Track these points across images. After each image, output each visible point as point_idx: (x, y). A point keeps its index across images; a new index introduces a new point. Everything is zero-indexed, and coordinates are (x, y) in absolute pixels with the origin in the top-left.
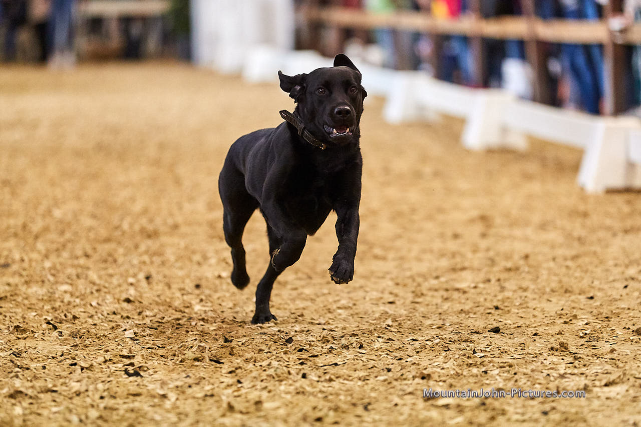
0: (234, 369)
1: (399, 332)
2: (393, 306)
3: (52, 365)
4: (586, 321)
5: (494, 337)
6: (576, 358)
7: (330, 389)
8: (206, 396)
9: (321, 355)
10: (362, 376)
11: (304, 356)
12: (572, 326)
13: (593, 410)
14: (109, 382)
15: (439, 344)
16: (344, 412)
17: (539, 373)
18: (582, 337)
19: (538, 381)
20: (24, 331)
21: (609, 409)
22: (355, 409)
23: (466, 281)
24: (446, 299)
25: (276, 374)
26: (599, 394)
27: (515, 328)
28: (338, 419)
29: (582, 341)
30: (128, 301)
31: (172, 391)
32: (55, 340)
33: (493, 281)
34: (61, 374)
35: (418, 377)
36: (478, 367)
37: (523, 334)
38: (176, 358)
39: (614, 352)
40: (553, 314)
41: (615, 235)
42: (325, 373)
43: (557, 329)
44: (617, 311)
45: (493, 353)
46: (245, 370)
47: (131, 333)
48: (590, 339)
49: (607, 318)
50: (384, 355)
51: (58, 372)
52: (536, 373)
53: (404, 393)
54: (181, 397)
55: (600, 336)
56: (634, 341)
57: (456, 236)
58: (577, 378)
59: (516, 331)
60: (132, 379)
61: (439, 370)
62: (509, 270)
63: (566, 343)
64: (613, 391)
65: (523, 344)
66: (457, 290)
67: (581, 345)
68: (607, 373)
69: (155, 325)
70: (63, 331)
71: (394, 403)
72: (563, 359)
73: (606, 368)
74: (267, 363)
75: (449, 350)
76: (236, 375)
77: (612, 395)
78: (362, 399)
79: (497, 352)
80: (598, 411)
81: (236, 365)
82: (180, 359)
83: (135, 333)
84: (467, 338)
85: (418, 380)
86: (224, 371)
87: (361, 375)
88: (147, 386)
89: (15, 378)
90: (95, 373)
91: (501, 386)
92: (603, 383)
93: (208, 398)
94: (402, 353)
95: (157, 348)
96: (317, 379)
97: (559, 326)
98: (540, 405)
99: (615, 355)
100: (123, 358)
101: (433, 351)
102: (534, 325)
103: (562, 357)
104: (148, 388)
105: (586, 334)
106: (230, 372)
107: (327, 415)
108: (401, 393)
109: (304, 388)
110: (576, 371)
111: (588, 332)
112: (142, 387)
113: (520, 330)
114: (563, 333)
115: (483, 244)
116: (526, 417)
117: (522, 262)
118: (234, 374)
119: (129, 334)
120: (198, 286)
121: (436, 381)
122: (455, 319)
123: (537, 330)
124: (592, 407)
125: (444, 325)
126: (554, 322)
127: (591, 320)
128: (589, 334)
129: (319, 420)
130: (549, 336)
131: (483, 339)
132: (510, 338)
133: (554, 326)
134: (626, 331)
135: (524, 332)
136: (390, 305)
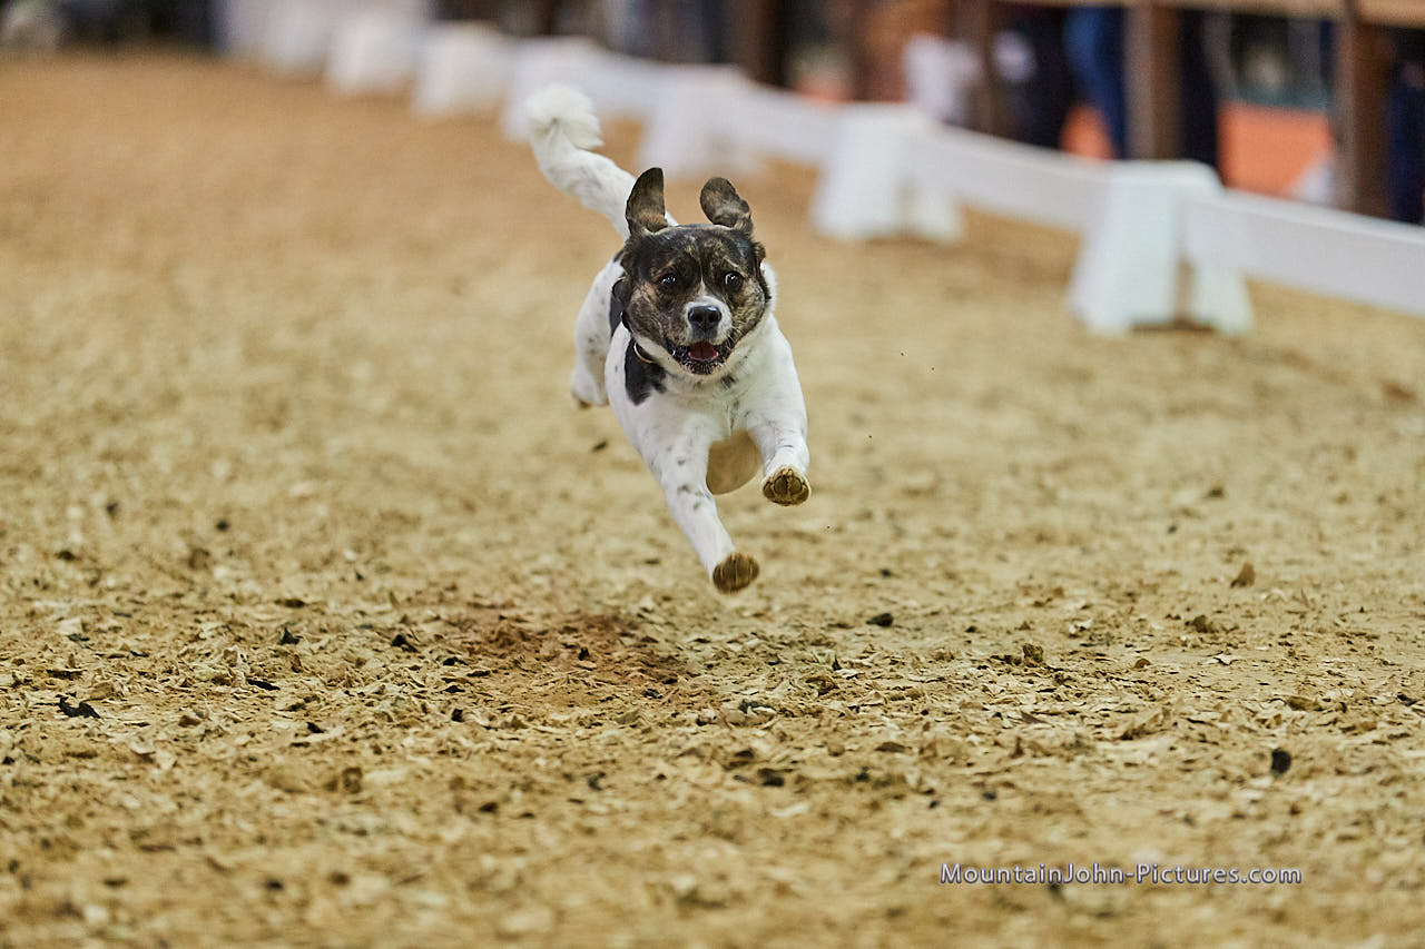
0: (301, 701)
1: (668, 623)
2: (655, 569)
4: (1083, 603)
5: (879, 636)
6: (1059, 680)
7: (515, 743)
9: (495, 672)
10: (586, 718)
11: (458, 675)
12: (1052, 614)
13: (1096, 790)
14: (22, 728)
15: (758, 651)
16: (544, 792)
17: (979, 711)
18: (1073, 636)
19: (974, 728)
21: (1132, 786)
22: (570, 787)
23: (819, 515)
25: (396, 712)
26: (1111, 756)
27: (926, 616)
28: (532, 808)
29: (1075, 644)
30: (67, 556)
31: (165, 747)
33: (879, 515)
36: (843, 699)
37: (944, 628)
38: (172, 677)
39: (1146, 667)
40: (1011, 586)
41: (1148, 417)
42: (504, 710)
43: (1018, 619)
44: (1153, 580)
45: (877, 670)
46: (327, 704)
47: (73, 625)
48: (1092, 640)
49: (1130, 595)
50: (635, 672)
52: (971, 711)
53: (679, 752)
54: (184, 761)
55: (1115, 633)
56: (1189, 645)
58: (1062, 722)
59: (927, 624)
60: (74, 721)
62: (914, 493)
63: (1039, 648)
64: (1139, 750)
66: (799, 535)
67: (1072, 653)
68: (1127, 712)
69: (129, 608)
71: (655, 773)
72: (1031, 682)
73: (1126, 700)
74: (376, 689)
75: (779, 662)
76: (307, 715)
77: (1139, 757)
78: (585, 765)
79: (885, 668)
80: (1108, 792)
81: (306, 692)
82: (183, 680)
83: (81, 625)
84: (819, 637)
86: (280, 705)
87: (583, 715)
88: (108, 737)
91: (893, 736)
92: (1120, 731)
94: (675, 669)
95: (131, 656)
96: (486, 722)
97: (1024, 610)
98: (978, 779)
99: (1145, 676)
100: (55, 676)
101: (743, 664)
102: (967, 611)
103: (1028, 678)
104: (110, 741)
105: (1082, 629)
106: (294, 708)
107: (507, 799)
108: (671, 752)
109: (456, 742)
110: (1059, 707)
111: (1086, 624)
112: (96, 739)
113: (936, 620)
114: (1031, 626)
115: (857, 438)
118: (301, 712)
119: (69, 626)
120: (222, 526)
122: (794, 598)
123: (974, 621)
124: (1094, 784)
125: (768, 609)
126: (1013, 604)
127: (1094, 600)
128: (1089, 630)
129: (490, 808)
130: (1002, 634)
131: (855, 639)
132: (915, 638)
133: (1012, 611)
134: (1172, 623)
135: (946, 625)
136: (649, 568)
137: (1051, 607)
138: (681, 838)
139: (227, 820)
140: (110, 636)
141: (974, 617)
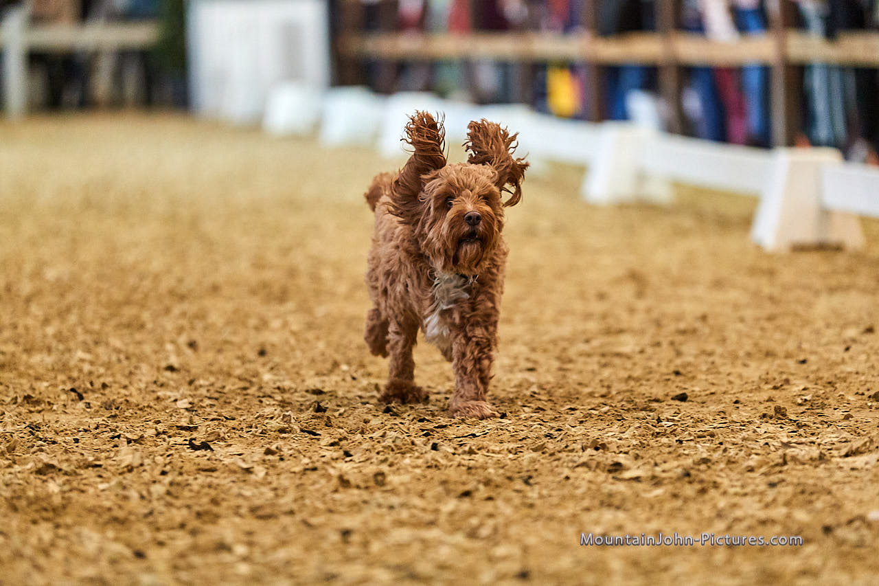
0: (337, 440)
1: (550, 400)
2: (534, 374)
3: (86, 439)
4: (802, 387)
5: (681, 405)
6: (799, 426)
7: (472, 462)
8: (306, 469)
9: (450, 425)
10: (512, 449)
11: (428, 427)
12: (784, 393)
13: (836, 482)
14: (168, 456)
15: (609, 413)
16: (497, 486)
17: (754, 442)
18: (800, 405)
19: (753, 451)
20: (38, 402)
21: (859, 480)
22: (512, 484)
23: (628, 344)
24: (605, 365)
25: (396, 446)
26: (841, 465)
27: (707, 395)
28: (493, 494)
29: (803, 409)
30: (171, 368)
31: (258, 465)
32: (82, 413)
33: (665, 345)
34: (101, 447)
35: (589, 447)
36: (668, 437)
37: (720, 402)
38: (253, 430)
39: (850, 419)
40: (756, 379)
41: (817, 293)
42: (461, 445)
43: (765, 396)
44: (843, 375)
45: (684, 422)
46: (353, 442)
47: (185, 403)
48: (815, 406)
49: (830, 383)
50: (536, 425)
51: (97, 445)
52: (750, 442)
53: (575, 465)
54: (271, 472)
55: (826, 402)
56: (873, 408)
57: (601, 296)
58: (807, 448)
59: (709, 399)
60: (198, 453)
61: (615, 439)
62: (683, 332)
63: (784, 408)
64: (859, 461)
65: (723, 412)
66: (619, 355)
67: (802, 413)
68: (845, 442)
69: (216, 395)
70: (91, 402)
71: (563, 476)
72: (781, 427)
73: (844, 436)
74: (381, 434)
75: (623, 419)
76: (341, 449)
77: (859, 465)
78: (519, 472)
79: (690, 422)
80: (844, 483)
81: (339, 436)
82: (260, 431)
83: (190, 403)
84: (645, 406)
85: (590, 451)
86: (323, 443)
87: (510, 448)
88: (221, 461)
89: (39, 453)
90: (148, 446)
91: (705, 455)
92: (843, 452)
93: (308, 472)
94: (560, 424)
95: (225, 419)
96: (453, 451)
97: (767, 391)
98: (763, 477)
99: (851, 423)
100: (181, 429)
101: (602, 420)
102: (732, 392)
103: (779, 425)
104: (223, 462)
105: (806, 400)
106: (332, 445)
107: (477, 489)
108: (570, 465)
109: (437, 461)
110: (803, 440)
111: (808, 398)
112: (214, 462)
113: (714, 397)
114: (774, 399)
115: (641, 305)
116: (748, 490)
117: (698, 325)
118: (336, 447)
119: (182, 404)
120: (262, 353)
121: (615, 452)
122: (623, 387)
123: (737, 397)
124: (834, 479)
125: (609, 393)
126: (759, 387)
127: (809, 386)
128: (810, 401)
129: (467, 494)
130: (757, 404)
131: (667, 407)
132: (703, 407)
133: (760, 392)
134: (860, 397)
135: (721, 400)
136: (530, 373)
137: (783, 389)
138: (588, 509)
139: (307, 502)
140: (208, 409)
141: (738, 395)
